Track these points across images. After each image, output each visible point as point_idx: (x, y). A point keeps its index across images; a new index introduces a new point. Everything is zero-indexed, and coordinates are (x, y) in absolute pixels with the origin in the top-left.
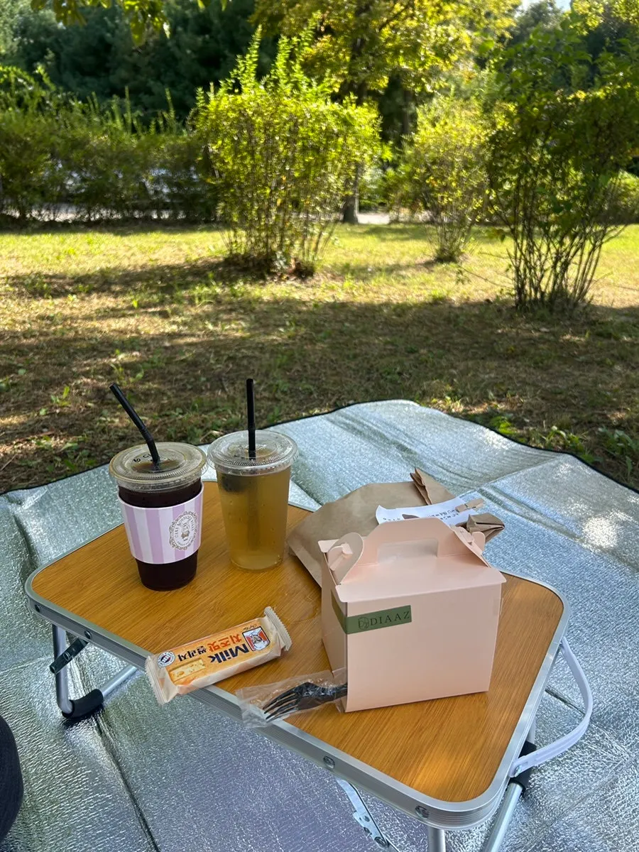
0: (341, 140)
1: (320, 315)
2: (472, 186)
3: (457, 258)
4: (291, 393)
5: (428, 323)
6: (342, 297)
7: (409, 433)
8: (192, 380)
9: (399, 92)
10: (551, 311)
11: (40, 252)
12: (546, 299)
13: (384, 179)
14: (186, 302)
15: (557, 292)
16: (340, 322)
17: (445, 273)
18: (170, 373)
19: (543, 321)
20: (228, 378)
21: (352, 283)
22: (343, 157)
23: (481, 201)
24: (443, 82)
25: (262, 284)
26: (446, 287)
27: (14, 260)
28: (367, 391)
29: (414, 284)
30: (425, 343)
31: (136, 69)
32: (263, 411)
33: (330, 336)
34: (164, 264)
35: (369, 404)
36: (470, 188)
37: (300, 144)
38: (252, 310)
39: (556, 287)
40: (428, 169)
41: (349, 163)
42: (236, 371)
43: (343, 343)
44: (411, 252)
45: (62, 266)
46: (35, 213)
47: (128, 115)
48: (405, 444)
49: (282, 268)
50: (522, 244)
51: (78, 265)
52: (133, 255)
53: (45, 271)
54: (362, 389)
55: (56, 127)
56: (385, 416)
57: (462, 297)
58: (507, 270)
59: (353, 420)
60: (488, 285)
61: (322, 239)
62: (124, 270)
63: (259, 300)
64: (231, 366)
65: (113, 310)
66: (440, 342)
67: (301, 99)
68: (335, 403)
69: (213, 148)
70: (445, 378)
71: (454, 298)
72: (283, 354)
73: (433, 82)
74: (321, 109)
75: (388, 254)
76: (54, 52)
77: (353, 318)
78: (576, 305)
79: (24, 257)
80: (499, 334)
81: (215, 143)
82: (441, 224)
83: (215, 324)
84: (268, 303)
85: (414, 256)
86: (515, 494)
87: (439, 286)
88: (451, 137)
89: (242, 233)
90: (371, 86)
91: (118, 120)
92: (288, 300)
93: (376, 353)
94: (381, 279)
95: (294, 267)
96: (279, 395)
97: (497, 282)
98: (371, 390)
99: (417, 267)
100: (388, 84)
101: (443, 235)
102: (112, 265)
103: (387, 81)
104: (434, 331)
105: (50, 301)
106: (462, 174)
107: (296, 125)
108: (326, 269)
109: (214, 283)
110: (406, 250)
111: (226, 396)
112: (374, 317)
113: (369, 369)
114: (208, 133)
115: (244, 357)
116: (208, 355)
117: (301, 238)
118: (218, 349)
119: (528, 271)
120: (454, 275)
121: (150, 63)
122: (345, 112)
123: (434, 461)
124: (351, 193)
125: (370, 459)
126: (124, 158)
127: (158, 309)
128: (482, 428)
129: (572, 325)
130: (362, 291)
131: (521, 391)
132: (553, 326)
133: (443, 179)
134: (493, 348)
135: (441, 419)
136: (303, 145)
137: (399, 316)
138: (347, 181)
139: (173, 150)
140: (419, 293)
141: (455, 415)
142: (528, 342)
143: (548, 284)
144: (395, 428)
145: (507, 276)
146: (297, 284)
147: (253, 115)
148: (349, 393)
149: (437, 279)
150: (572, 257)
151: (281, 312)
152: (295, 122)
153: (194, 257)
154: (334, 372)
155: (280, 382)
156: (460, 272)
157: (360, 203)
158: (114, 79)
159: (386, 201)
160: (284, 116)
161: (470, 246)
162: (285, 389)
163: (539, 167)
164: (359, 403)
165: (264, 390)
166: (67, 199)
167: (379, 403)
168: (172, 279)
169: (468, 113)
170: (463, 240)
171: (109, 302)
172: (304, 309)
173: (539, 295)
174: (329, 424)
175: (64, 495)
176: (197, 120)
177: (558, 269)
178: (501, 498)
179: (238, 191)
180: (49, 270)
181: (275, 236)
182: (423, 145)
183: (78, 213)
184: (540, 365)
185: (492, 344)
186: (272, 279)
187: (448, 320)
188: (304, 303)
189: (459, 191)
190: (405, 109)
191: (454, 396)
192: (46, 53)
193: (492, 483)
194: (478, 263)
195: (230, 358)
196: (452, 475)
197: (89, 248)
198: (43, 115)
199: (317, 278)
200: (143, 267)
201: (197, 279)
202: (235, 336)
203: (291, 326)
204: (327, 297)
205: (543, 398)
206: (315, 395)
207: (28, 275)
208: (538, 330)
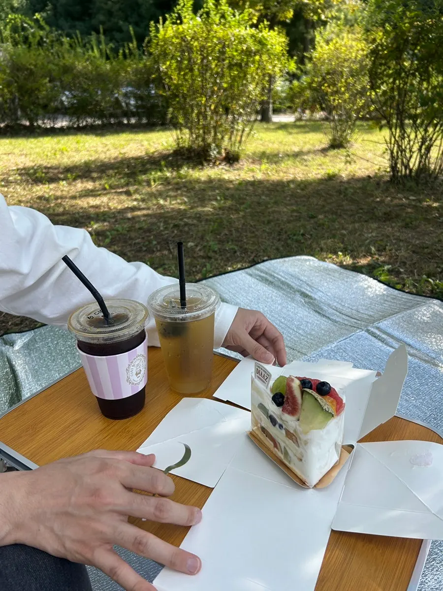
0: (257, 58)
1: (243, 190)
2: (357, 90)
3: (345, 145)
4: (220, 252)
5: (324, 194)
6: (259, 176)
7: (310, 283)
8: (147, 243)
9: (302, 22)
10: (417, 184)
11: (42, 150)
12: (413, 174)
13: (291, 89)
14: (145, 184)
15: (422, 169)
16: (258, 195)
17: (336, 157)
18: (131, 238)
19: (411, 191)
20: (174, 241)
21: (267, 166)
22: (259, 71)
23: (363, 101)
24: (334, 13)
25: (201, 169)
26: (338, 167)
27: (23, 157)
28: (277, 249)
29: (314, 166)
30: (322, 210)
31: (110, 14)
32: (198, 267)
33: (250, 206)
34: (130, 156)
35: (278, 260)
36: (355, 92)
37: (227, 61)
38: (193, 189)
39: (421, 164)
40: (324, 79)
41: (264, 75)
42: (180, 236)
43: (260, 212)
44: (311, 142)
45: (58, 160)
46: (40, 122)
47: (103, 46)
48: (307, 292)
49: (215, 156)
50: (396, 132)
51: (69, 158)
52: (108, 150)
53: (45, 164)
54: (274, 247)
55: (52, 58)
56: (291, 270)
57: (349, 175)
58: (384, 153)
59: (266, 273)
60: (369, 164)
61: (245, 134)
62: (101, 161)
63: (198, 181)
64: (176, 232)
65: (92, 191)
66: (334, 209)
67: (227, 26)
68: (253, 259)
69: (163, 68)
70: (337, 237)
71: (344, 175)
72: (214, 222)
73: (326, 13)
74: (242, 33)
75: (294, 143)
76: (52, 4)
77: (267, 192)
78: (436, 178)
79: (30, 154)
80: (377, 202)
81: (164, 64)
82: (334, 120)
83: (165, 200)
84: (205, 182)
85: (313, 145)
86: (396, 333)
87: (332, 166)
88: (341, 53)
89: (186, 131)
90: (281, 17)
91: (95, 50)
92: (220, 180)
93: (285, 219)
94: (289, 162)
95: (224, 155)
96: (211, 254)
97: (376, 162)
98: (281, 249)
99: (315, 152)
100: (293, 16)
101: (335, 128)
102: (93, 158)
103: (292, 13)
104: (329, 201)
105: (47, 186)
106: (349, 81)
107: (224, 47)
108: (248, 156)
109: (165, 169)
110: (307, 140)
111: (171, 256)
112: (283, 191)
113: (280, 232)
114: (158, 56)
115: (186, 224)
116: (158, 224)
117: (229, 134)
118: (167, 219)
119: (400, 153)
120: (343, 158)
121: (120, 9)
122: (260, 35)
123: (329, 305)
124: (265, 98)
125: (279, 304)
126: (101, 79)
127: (124, 190)
128: (367, 277)
129: (433, 194)
130: (274, 171)
131: (396, 246)
132: (419, 194)
133: (334, 85)
134: (374, 213)
135: (334, 271)
136: (230, 62)
137: (302, 190)
138: (263, 89)
139: (137, 72)
140: (317, 172)
141: (345, 267)
142: (400, 207)
143: (415, 162)
144: (299, 279)
145: (384, 158)
146: (227, 168)
147: (191, 40)
148: (264, 251)
149: (331, 161)
150: (434, 141)
151: (213, 189)
152: (224, 44)
153: (152, 150)
154: (253, 235)
155: (211, 243)
156: (348, 156)
157: (273, 107)
158: (94, 22)
159: (292, 105)
160: (215, 40)
161: (355, 136)
162: (216, 249)
163: (409, 71)
164: (271, 259)
165: (200, 250)
166: (63, 111)
167: (287, 259)
168: (134, 167)
169: (353, 36)
170: (349, 132)
171: (90, 185)
172: (232, 186)
173: (408, 172)
174: (248, 277)
175: (46, 338)
176: (151, 46)
177: (423, 151)
178: (384, 336)
179: (182, 100)
180: (48, 163)
181: (210, 132)
182: (319, 59)
183: (70, 121)
184: (410, 225)
185: (373, 210)
186: (209, 165)
187: (340, 192)
188: (231, 182)
189: (347, 94)
190: (305, 35)
191: (345, 251)
192: (46, 5)
193: (376, 324)
194: (361, 149)
195: (176, 226)
196: (344, 316)
197: (77, 146)
198: (42, 49)
199: (241, 163)
200: (115, 158)
201: (153, 167)
202: (180, 209)
203: (221, 200)
204: (249, 177)
205: (414, 252)
206: (238, 253)
207: (33, 168)
208: (407, 198)
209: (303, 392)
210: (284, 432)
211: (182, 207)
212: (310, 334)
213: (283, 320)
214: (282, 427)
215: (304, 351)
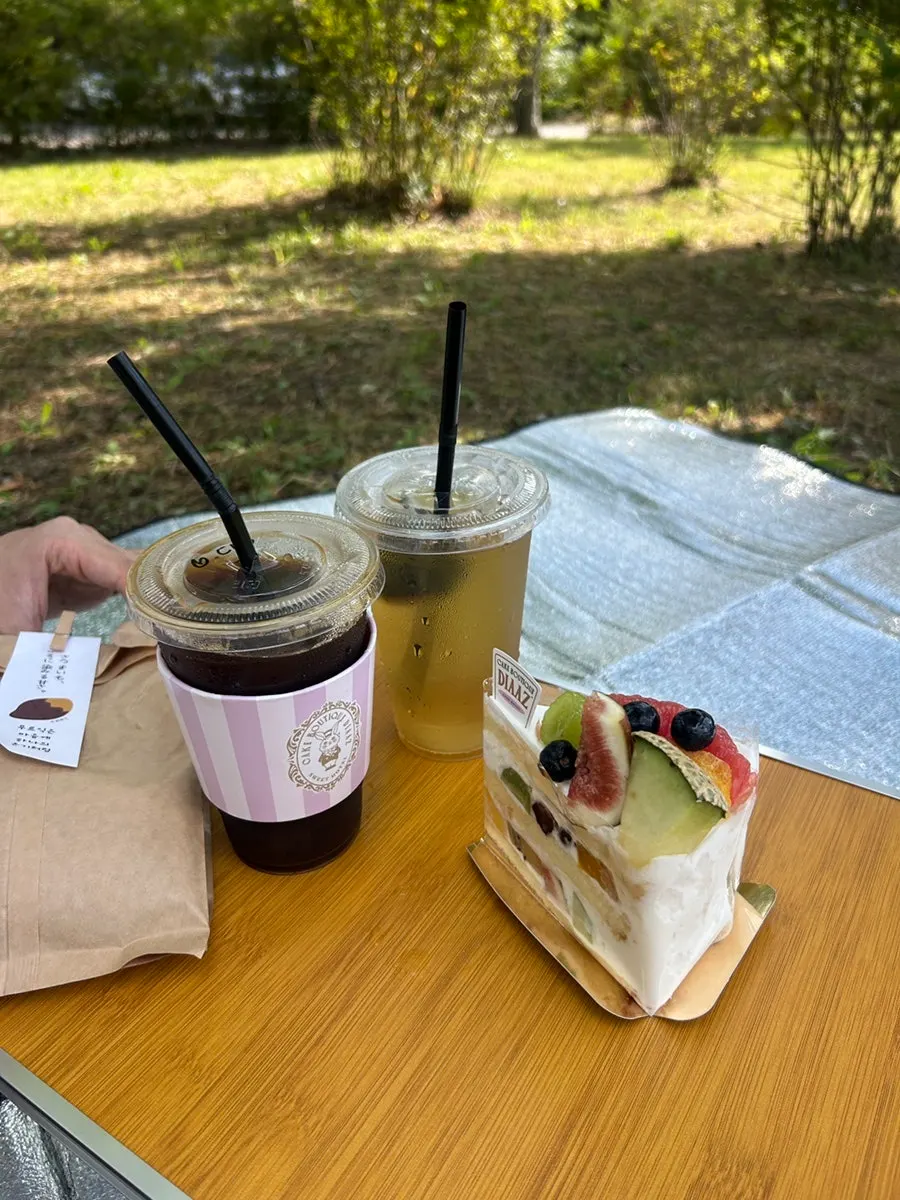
1: (482, 273)
2: (728, 56)
3: (701, 180)
5: (663, 282)
6: (518, 244)
7: (649, 472)
8: (266, 386)
10: (867, 257)
11: (36, 191)
12: (858, 237)
13: (579, 66)
14: (262, 260)
15: (878, 225)
16: (517, 283)
17: (682, 205)
18: (229, 376)
19: (853, 273)
20: (327, 382)
21: (533, 223)
23: (742, 81)
25: (389, 229)
26: (687, 225)
28: (567, 397)
29: (635, 223)
30: (661, 314)
32: (386, 438)
33: (500, 306)
34: (232, 204)
36: (724, 59)
38: (370, 269)
40: (656, 31)
41: (525, 14)
42: (342, 370)
43: (523, 318)
44: (625, 176)
45: (71, 213)
46: (35, 137)
48: (644, 492)
49: (419, 202)
51: (95, 209)
52: (183, 191)
54: (560, 393)
57: (714, 241)
58: (796, 187)
59: (547, 450)
62: (167, 215)
63: (382, 254)
64: (332, 361)
65: (144, 275)
66: (687, 312)
68: (512, 418)
70: (702, 370)
71: (702, 243)
72: (421, 339)
75: (589, 179)
77: (537, 277)
79: (10, 200)
80: (781, 297)
83: (309, 293)
84: (398, 256)
85: (631, 183)
87: (676, 223)
89: (353, 147)
93: (581, 333)
94: (580, 216)
95: (439, 199)
96: (414, 409)
98: (576, 396)
99: (637, 197)
102: (148, 210)
104: (674, 295)
105: (43, 266)
106: (711, 34)
108: (491, 203)
109: (308, 229)
110: (616, 171)
112: (573, 275)
113: (570, 360)
115: (357, 344)
116: (293, 344)
117: (449, 152)
118: (312, 334)
120: (699, 207)
123: (698, 521)
125: (578, 522)
127: (217, 273)
130: (549, 234)
131: (836, 389)
132: (872, 280)
134: (776, 321)
137: (614, 271)
140: (643, 237)
141: (730, 435)
142: (833, 308)
143: (862, 212)
144: (622, 462)
145: (795, 199)
146: (445, 228)
148: (536, 402)
149: (671, 214)
151: (416, 269)
153: (279, 191)
154: (510, 367)
155: (415, 385)
157: (541, 106)
159: (582, 101)
161: (724, 161)
164: (555, 418)
165: (389, 401)
168: (241, 227)
170: (709, 150)
171: (139, 264)
172: (456, 264)
173: (846, 232)
178: (839, 594)
180: (49, 218)
181: (406, 152)
183: (102, 135)
184: (860, 345)
185: (773, 313)
186: (404, 220)
187: (696, 276)
189: (706, 66)
191: (723, 399)
193: (816, 565)
195: (332, 348)
196: (736, 548)
197: (114, 183)
199: (476, 218)
200: (197, 209)
201: (283, 225)
202: (340, 313)
203: (435, 291)
204: (493, 245)
205: (879, 402)
206: (477, 408)
207: (13, 228)
208: (847, 289)
209: (632, 743)
210: (573, 852)
211: (348, 307)
212: (658, 591)
213: (590, 559)
214: (570, 839)
215: (646, 631)
